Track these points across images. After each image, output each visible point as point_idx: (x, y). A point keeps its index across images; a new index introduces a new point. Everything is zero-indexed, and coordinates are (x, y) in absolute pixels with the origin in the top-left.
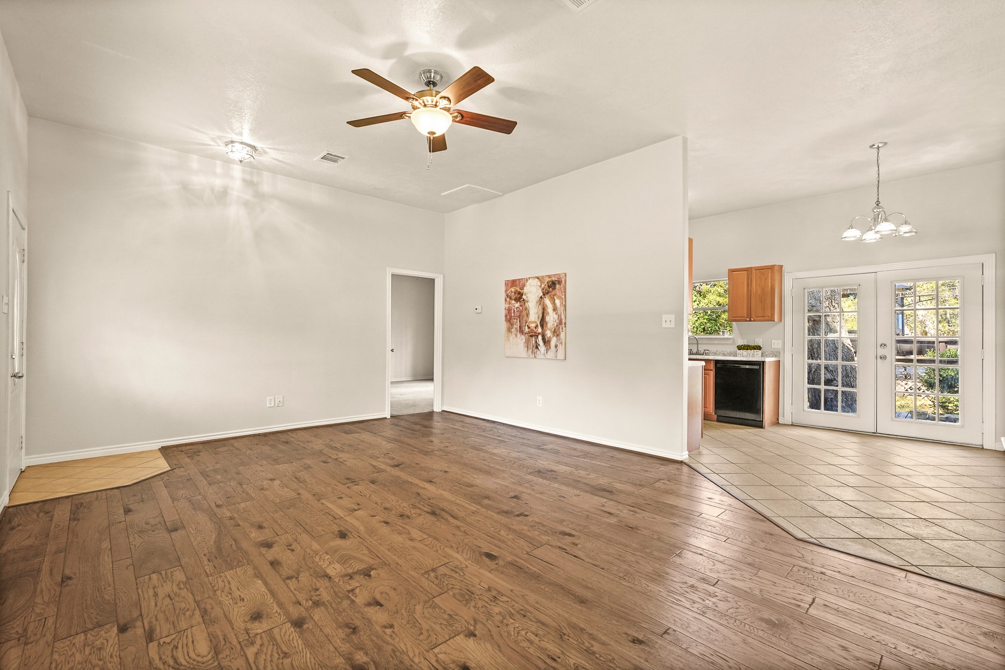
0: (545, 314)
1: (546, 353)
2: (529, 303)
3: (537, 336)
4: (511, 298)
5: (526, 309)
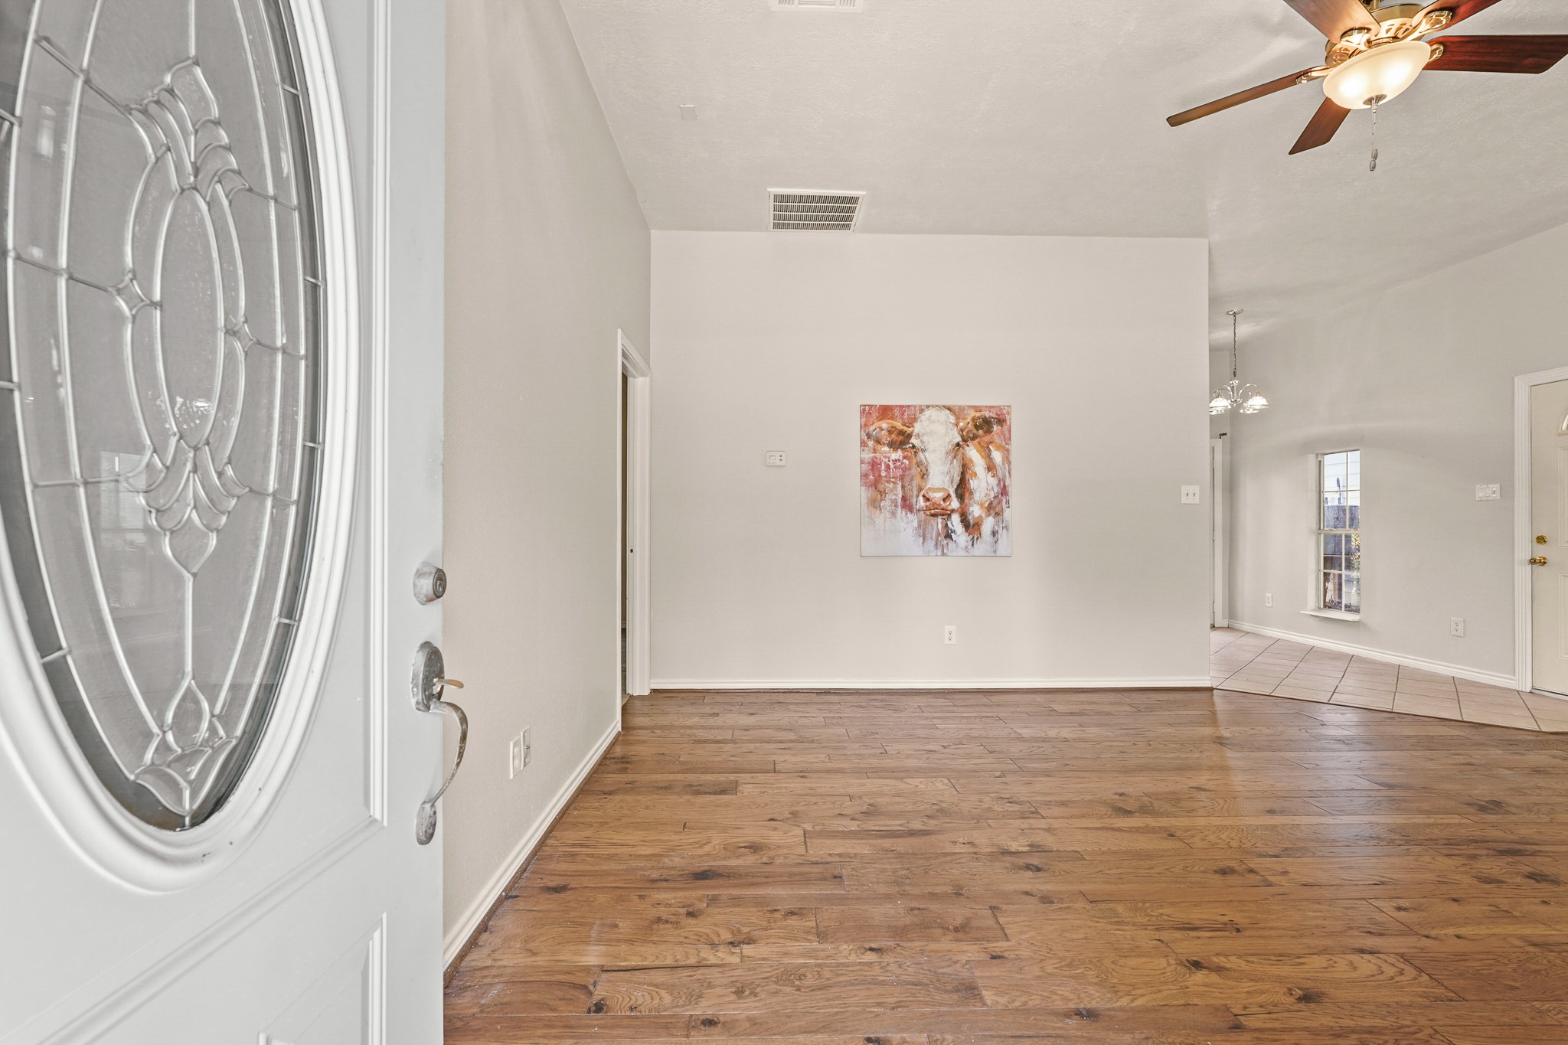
0: (967, 476)
1: (970, 547)
2: (927, 454)
3: (949, 516)
4: (878, 441)
5: (919, 464)
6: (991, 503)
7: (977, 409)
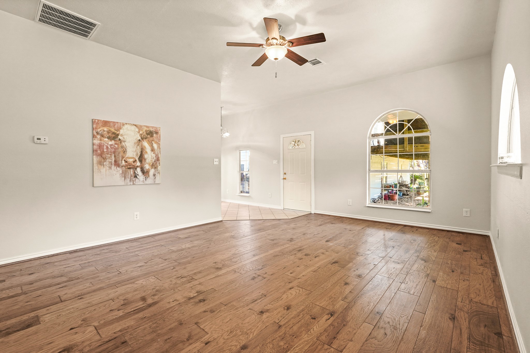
0: (143, 153)
1: (145, 181)
2: (126, 143)
3: (136, 168)
4: (102, 136)
5: (122, 147)
6: (153, 164)
7: (147, 127)
